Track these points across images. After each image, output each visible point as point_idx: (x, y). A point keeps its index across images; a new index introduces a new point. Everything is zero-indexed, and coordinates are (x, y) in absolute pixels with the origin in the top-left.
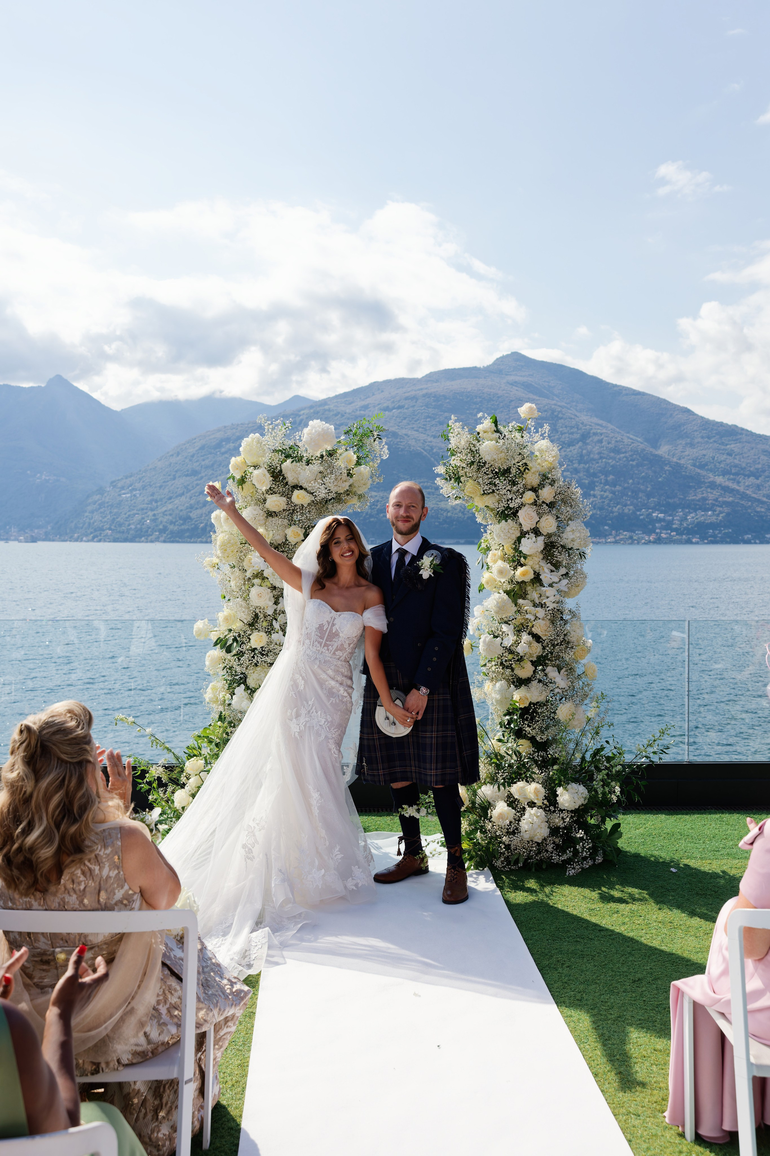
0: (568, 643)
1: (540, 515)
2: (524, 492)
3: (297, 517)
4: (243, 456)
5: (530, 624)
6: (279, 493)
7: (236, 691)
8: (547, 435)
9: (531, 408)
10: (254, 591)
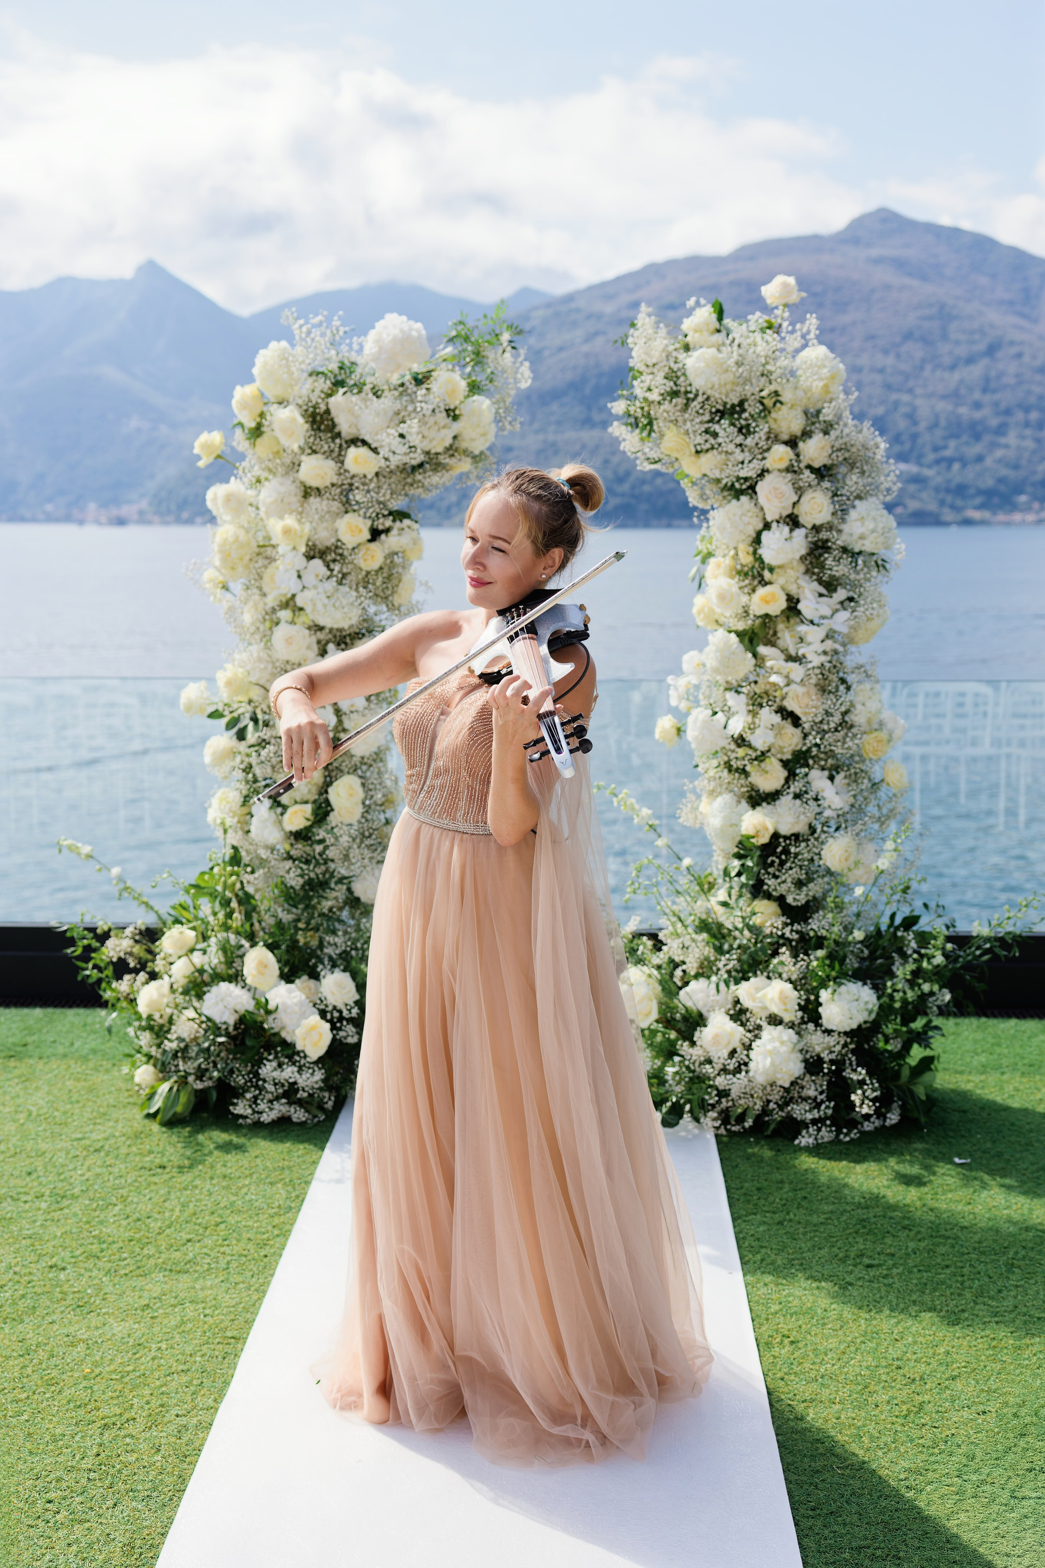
0: (852, 726)
1: (800, 491)
2: (768, 449)
3: (358, 496)
4: (258, 384)
5: (778, 694)
6: (324, 453)
7: (254, 810)
8: (812, 335)
9: (785, 285)
10: (281, 633)
